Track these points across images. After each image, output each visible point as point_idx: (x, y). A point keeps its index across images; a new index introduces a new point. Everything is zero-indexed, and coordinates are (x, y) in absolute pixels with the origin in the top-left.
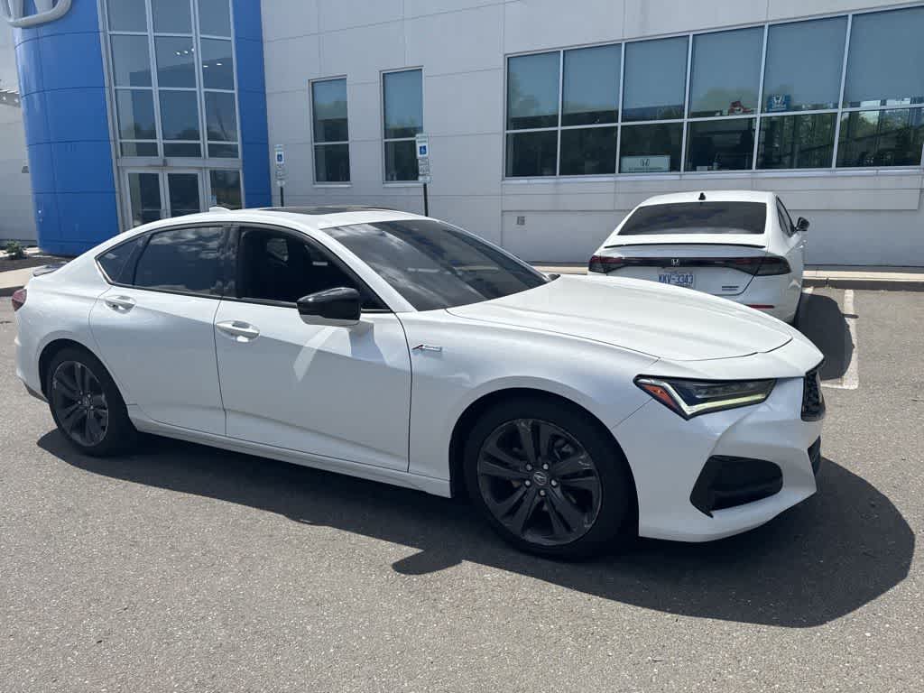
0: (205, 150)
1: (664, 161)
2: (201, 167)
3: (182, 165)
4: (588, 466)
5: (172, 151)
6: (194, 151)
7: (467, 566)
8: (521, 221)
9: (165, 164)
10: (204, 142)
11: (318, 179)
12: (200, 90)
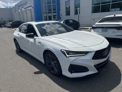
0: (52, 12)
1: (119, 9)
2: (52, 15)
3: (50, 15)
4: (56, 63)
5: (49, 13)
6: (51, 13)
7: (43, 74)
8: (94, 20)
9: (48, 14)
10: (52, 11)
11: (66, 15)
12: (52, 4)
